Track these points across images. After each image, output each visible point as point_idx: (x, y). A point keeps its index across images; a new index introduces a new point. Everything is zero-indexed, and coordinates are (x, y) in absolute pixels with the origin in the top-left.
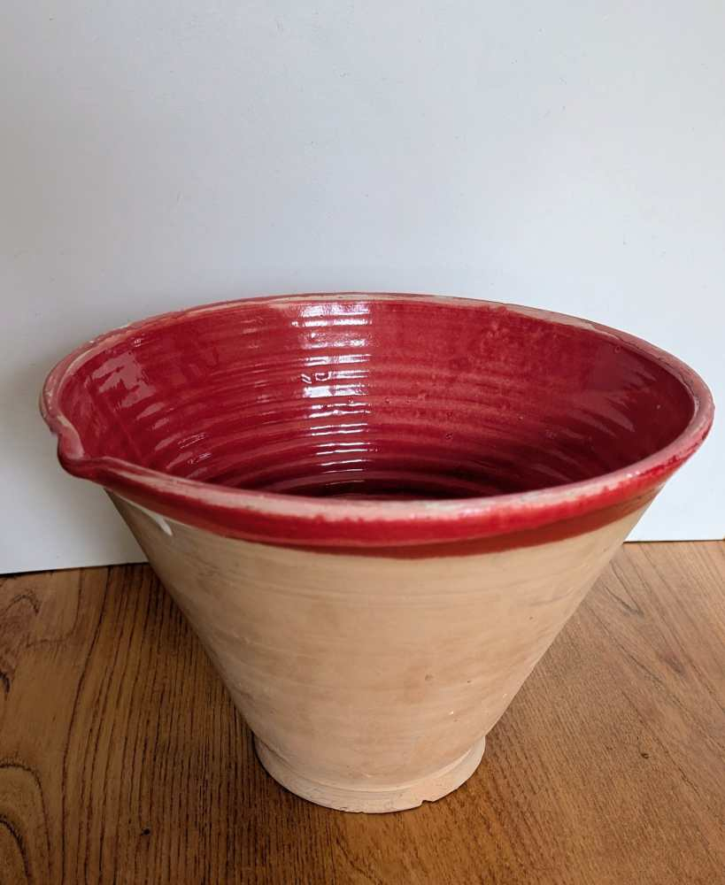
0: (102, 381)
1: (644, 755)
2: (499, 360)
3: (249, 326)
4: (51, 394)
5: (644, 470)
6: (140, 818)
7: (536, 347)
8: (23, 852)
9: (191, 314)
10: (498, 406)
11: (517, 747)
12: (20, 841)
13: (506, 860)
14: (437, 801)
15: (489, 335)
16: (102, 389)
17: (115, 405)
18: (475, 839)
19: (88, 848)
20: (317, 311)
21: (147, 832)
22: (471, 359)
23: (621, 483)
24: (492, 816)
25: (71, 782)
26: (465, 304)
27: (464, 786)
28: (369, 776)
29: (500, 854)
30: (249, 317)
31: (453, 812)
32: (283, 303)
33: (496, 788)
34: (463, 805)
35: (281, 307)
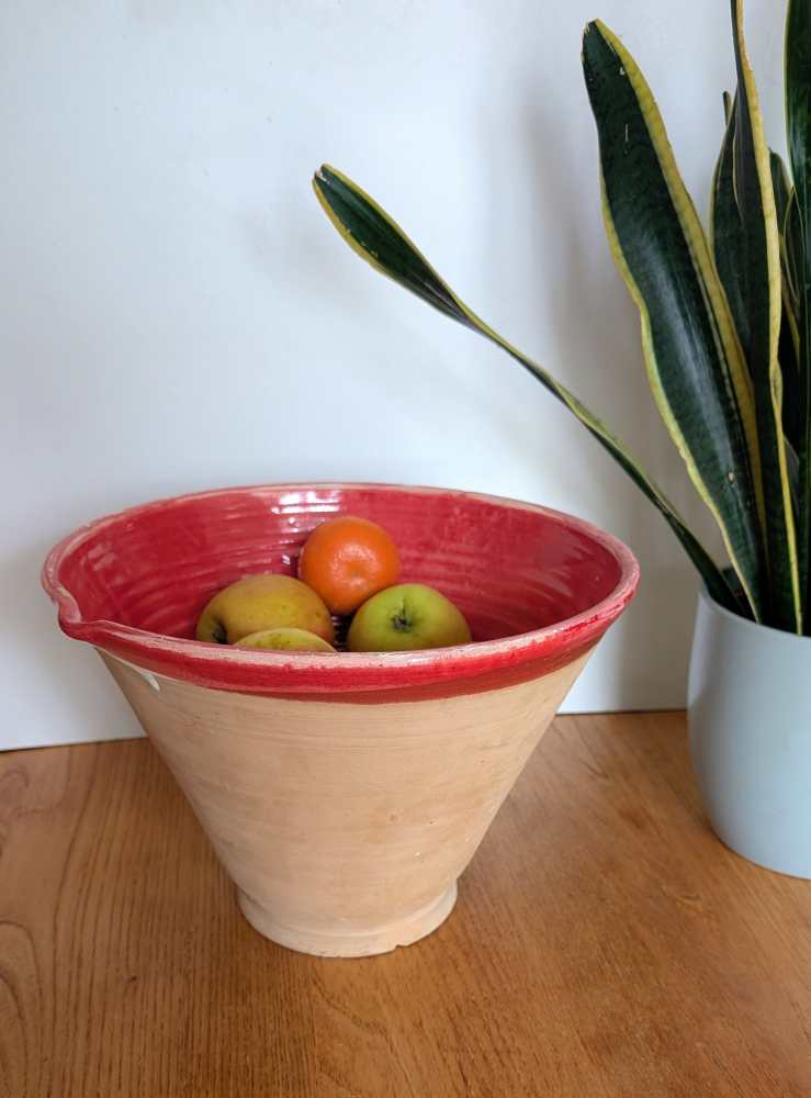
0: (96, 560)
1: (602, 900)
2: (461, 541)
3: (232, 512)
4: (51, 570)
5: (568, 627)
6: (127, 965)
7: (493, 530)
8: (16, 998)
9: (180, 501)
10: (462, 583)
11: (486, 897)
12: (13, 989)
13: (472, 994)
14: (410, 946)
15: (452, 520)
16: (97, 567)
17: (108, 581)
18: (444, 977)
19: (78, 993)
20: (294, 498)
21: (134, 979)
22: (435, 540)
23: (547, 637)
24: (459, 956)
25: (61, 937)
26: (429, 492)
27: (435, 933)
28: (343, 919)
29: (467, 990)
30: (233, 504)
31: (424, 954)
32: (265, 492)
33: (465, 933)
34: (433, 948)
35: (262, 495)
